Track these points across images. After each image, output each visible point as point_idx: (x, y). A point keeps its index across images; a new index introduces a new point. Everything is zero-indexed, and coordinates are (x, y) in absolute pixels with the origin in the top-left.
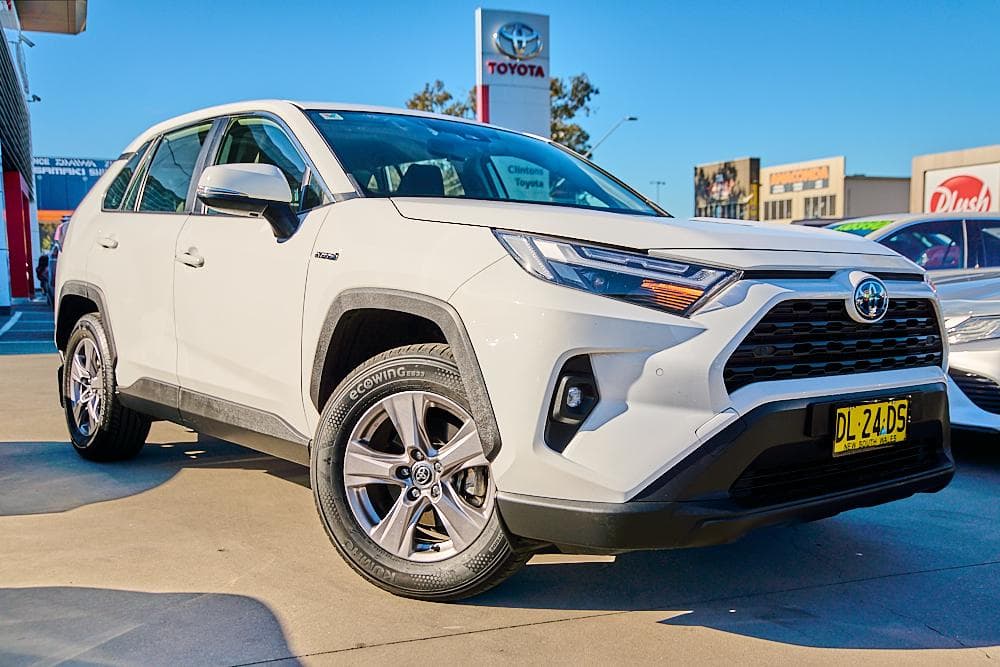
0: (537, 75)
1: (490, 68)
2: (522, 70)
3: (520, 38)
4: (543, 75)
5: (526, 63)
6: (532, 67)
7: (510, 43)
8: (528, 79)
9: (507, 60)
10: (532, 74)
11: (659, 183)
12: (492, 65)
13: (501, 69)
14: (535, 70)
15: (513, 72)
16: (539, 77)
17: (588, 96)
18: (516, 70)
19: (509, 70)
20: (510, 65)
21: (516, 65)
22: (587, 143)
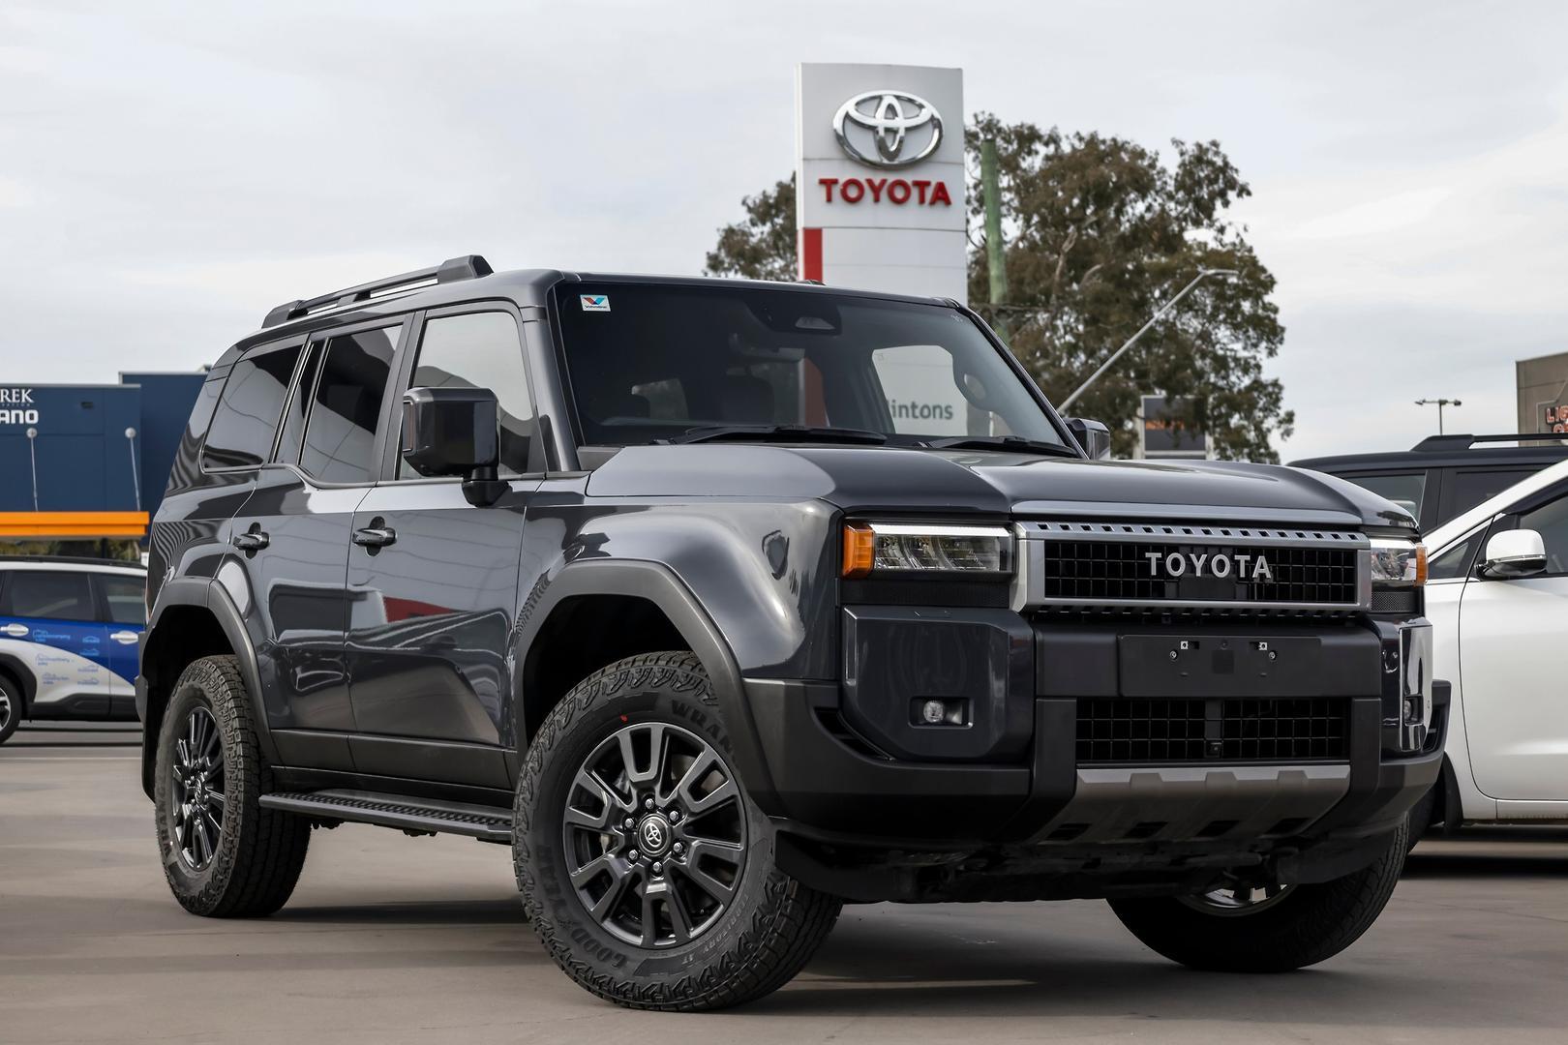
0: (933, 203)
1: (823, 190)
2: (899, 194)
3: (891, 124)
4: (947, 202)
5: (909, 178)
6: (922, 185)
7: (870, 136)
8: (914, 213)
9: (862, 175)
10: (922, 201)
11: (1442, 403)
12: (828, 184)
13: (850, 193)
14: (929, 193)
15: (877, 200)
16: (940, 205)
17: (1222, 194)
18: (884, 195)
19: (869, 194)
20: (870, 182)
21: (884, 182)
22: (1267, 299)
